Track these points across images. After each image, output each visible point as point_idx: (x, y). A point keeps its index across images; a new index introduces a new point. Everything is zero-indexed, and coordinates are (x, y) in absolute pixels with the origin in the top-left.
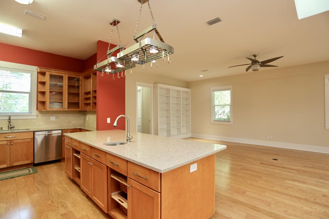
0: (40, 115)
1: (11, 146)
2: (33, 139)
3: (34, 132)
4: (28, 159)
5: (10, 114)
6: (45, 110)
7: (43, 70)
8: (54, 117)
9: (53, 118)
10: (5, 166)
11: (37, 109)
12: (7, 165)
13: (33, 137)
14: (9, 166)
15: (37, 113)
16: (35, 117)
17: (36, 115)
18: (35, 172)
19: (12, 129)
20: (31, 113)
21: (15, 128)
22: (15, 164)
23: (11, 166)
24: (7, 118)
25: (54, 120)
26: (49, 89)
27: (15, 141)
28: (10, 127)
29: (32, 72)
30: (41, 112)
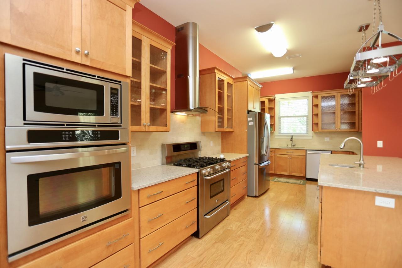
0: (315, 136)
1: (290, 159)
2: (305, 156)
3: (306, 150)
4: (301, 173)
5: (292, 135)
6: (318, 131)
7: (316, 94)
8: (329, 138)
9: (327, 139)
10: (286, 174)
11: (312, 131)
12: (288, 173)
13: (305, 155)
14: (289, 174)
15: (312, 134)
16: (311, 138)
17: (311, 135)
18: (304, 184)
19: (294, 146)
20: (308, 134)
21: (296, 146)
22: (293, 174)
23: (290, 175)
24: (290, 138)
25: (329, 141)
26: (321, 111)
27: (293, 156)
28: (293, 144)
29: (308, 97)
30: (316, 133)
